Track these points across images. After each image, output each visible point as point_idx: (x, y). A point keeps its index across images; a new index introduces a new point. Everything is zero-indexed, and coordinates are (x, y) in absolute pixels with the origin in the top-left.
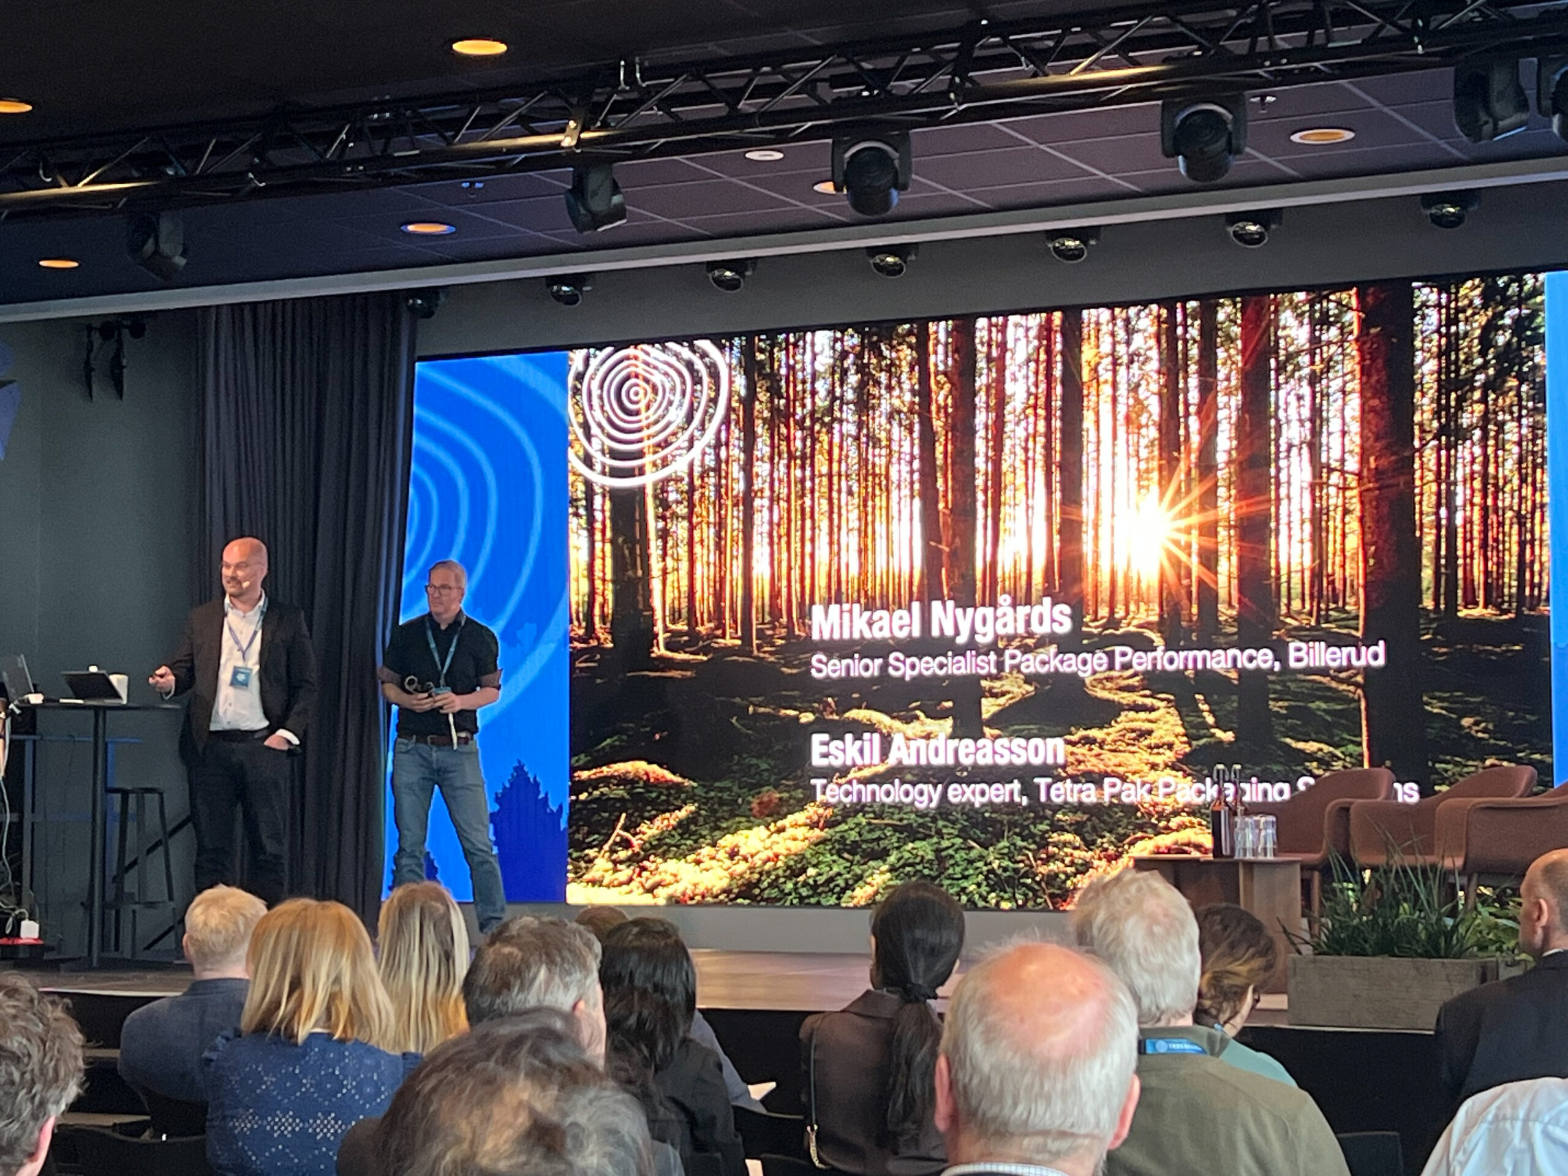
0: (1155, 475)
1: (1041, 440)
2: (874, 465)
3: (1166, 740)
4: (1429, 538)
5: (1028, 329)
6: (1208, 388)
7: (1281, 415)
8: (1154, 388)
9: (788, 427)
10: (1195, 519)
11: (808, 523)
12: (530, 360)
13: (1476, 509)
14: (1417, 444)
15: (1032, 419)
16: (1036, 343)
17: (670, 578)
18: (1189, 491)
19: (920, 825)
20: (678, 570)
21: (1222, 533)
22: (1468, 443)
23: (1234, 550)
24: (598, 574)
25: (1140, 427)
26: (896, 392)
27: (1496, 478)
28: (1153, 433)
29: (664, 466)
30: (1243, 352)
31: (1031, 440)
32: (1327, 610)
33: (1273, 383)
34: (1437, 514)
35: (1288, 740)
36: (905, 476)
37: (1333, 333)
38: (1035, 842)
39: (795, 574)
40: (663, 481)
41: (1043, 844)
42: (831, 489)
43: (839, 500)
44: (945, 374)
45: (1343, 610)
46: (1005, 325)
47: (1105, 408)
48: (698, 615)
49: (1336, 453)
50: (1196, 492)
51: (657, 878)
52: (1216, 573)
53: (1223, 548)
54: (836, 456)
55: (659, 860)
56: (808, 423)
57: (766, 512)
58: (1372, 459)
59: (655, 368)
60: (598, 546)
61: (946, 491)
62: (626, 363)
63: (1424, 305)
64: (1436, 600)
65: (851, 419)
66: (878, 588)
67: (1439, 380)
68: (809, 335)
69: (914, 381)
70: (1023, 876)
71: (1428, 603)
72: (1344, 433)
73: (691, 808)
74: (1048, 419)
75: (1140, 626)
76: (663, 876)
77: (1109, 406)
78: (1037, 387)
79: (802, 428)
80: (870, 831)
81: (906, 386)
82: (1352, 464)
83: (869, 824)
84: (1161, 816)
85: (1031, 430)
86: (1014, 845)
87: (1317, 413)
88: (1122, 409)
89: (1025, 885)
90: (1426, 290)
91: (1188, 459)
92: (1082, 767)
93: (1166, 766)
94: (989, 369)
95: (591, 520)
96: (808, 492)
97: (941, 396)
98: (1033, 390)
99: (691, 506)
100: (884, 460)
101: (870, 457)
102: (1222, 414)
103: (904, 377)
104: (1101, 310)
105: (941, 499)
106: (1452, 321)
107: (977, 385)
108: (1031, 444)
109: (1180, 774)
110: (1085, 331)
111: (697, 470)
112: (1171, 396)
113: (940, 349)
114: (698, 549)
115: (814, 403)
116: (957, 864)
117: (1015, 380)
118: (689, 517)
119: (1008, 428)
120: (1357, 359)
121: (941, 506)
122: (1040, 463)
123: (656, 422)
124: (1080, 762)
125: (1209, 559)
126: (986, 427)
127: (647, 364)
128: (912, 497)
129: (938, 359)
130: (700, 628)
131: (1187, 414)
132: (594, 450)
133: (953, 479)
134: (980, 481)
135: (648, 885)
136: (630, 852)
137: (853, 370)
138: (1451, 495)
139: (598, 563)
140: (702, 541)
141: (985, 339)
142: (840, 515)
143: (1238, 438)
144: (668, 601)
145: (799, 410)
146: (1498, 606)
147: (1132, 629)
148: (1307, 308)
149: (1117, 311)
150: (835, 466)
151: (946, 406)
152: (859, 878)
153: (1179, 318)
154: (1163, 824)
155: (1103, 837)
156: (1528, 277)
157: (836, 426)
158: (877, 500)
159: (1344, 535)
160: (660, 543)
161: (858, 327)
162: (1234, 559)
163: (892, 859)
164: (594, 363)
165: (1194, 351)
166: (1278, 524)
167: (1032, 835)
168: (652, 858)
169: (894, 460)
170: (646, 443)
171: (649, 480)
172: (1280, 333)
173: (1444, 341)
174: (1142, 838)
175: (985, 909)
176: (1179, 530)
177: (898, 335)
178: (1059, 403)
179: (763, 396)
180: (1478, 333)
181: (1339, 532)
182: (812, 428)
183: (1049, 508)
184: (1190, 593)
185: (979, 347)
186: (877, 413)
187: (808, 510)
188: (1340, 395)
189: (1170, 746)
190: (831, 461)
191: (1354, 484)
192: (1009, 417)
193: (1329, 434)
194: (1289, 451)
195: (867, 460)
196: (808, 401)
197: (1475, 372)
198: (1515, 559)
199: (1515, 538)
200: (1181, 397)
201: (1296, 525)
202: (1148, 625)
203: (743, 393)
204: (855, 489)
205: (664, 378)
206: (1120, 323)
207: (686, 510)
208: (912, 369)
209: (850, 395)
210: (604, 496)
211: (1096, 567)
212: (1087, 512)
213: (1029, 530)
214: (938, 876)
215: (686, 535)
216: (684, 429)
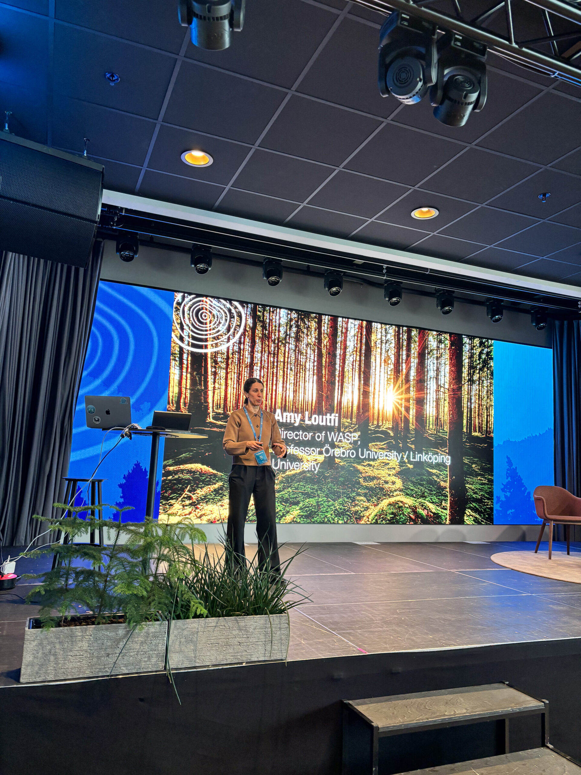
0: (392, 380)
1: (358, 363)
2: (300, 361)
3: (393, 466)
4: (465, 411)
5: (355, 325)
6: (408, 356)
7: (428, 368)
8: (393, 352)
9: (269, 342)
10: (404, 396)
11: (275, 378)
12: (155, 292)
13: (477, 404)
14: (463, 383)
15: (355, 355)
16: (357, 330)
17: (216, 392)
18: (402, 387)
19: (312, 493)
20: (220, 389)
21: (411, 402)
22: (475, 385)
23: (414, 408)
24: (184, 385)
25: (388, 364)
26: (309, 337)
27: (481, 396)
28: (392, 367)
29: (216, 347)
30: (419, 346)
31: (354, 362)
32: (439, 429)
33: (426, 357)
34: (467, 404)
35: (428, 469)
36: (311, 367)
37: (442, 346)
38: (351, 499)
39: (269, 396)
40: (215, 352)
41: (353, 500)
42: (284, 368)
43: (287, 372)
44: (327, 334)
45: (443, 430)
46: (348, 322)
47: (378, 356)
48: (228, 407)
49: (442, 382)
50: (404, 388)
51: (203, 512)
52: (409, 414)
53: (411, 407)
54: (286, 356)
55: (205, 505)
56: (276, 342)
57: (258, 372)
58: (452, 385)
59: (214, 308)
60: (184, 374)
61: (325, 375)
62: (201, 303)
63: (465, 343)
64: (467, 429)
65: (292, 343)
66: (300, 405)
67: (469, 365)
68: (278, 310)
69: (316, 335)
70: (346, 512)
71: (465, 430)
72: (445, 376)
73: (221, 484)
74: (360, 356)
75: (386, 428)
76: (206, 512)
77: (379, 355)
78: (357, 345)
79: (274, 343)
80: (293, 494)
81: (313, 335)
82: (447, 386)
83: (293, 492)
84: (391, 491)
85: (355, 359)
86: (344, 500)
87: (438, 370)
88: (383, 357)
89: (347, 514)
90: (466, 339)
91: (402, 377)
92: (367, 474)
93: (393, 475)
94: (341, 335)
95: (181, 363)
96: (275, 367)
97: (325, 341)
98: (356, 345)
99: (227, 365)
100: (304, 360)
101: (299, 358)
102: (412, 364)
103: (313, 332)
104: (378, 324)
105: (323, 377)
106: (472, 349)
107: (338, 340)
108: (354, 364)
109: (397, 478)
110: (373, 330)
111: (231, 351)
112: (398, 356)
113: (326, 325)
114: (229, 382)
115: (279, 335)
116: (324, 507)
117: (350, 341)
118: (227, 368)
119: (347, 357)
120: (449, 355)
121: (324, 380)
122: (357, 371)
123: (214, 329)
124: (366, 472)
125: (407, 409)
126: (340, 355)
127: (211, 306)
128: (314, 375)
129: (325, 328)
130: (229, 413)
131: (402, 363)
132: (185, 335)
133: (328, 371)
134: (337, 373)
135: (198, 515)
136: (191, 501)
137: (294, 326)
138: (471, 399)
139: (184, 381)
140: (231, 379)
141: (341, 325)
142: (287, 377)
143: (416, 372)
144: (215, 401)
145: (273, 336)
146: (481, 433)
147: (384, 429)
148: (436, 337)
149: (383, 325)
150: (286, 359)
151: (327, 345)
152: (288, 512)
153: (401, 332)
154: (391, 494)
155: (373, 498)
156: (490, 341)
157: (287, 345)
158: (301, 374)
159: (444, 407)
160: (213, 377)
161: (297, 311)
162: (414, 410)
163: (301, 505)
164: (186, 300)
165: (405, 343)
166: (427, 400)
167: (350, 497)
168: (201, 504)
169: (308, 361)
170: (208, 336)
171: (209, 351)
172: (429, 343)
173: (470, 354)
174: (385, 499)
175: (334, 523)
176: (399, 399)
177: (311, 317)
178: (364, 352)
179: (259, 328)
180: (478, 354)
181: (443, 406)
182: (278, 344)
183: (359, 386)
184: (401, 420)
185: (339, 327)
186: (303, 343)
187: (275, 373)
188: (444, 365)
189: (394, 468)
190: (284, 357)
191: (447, 392)
192: (347, 353)
193: (441, 376)
194: (430, 379)
195: (298, 359)
196: (277, 334)
197: (477, 365)
198: (485, 420)
199: (486, 414)
200: (401, 357)
201: (431, 402)
202: (389, 428)
203: (251, 325)
204: (293, 369)
205: (217, 312)
206: (384, 330)
207: (225, 366)
208: (316, 330)
209: (293, 335)
210: (188, 355)
211: (373, 408)
212: (371, 389)
213: (353, 392)
214: (318, 511)
215: (224, 375)
216: (226, 334)
